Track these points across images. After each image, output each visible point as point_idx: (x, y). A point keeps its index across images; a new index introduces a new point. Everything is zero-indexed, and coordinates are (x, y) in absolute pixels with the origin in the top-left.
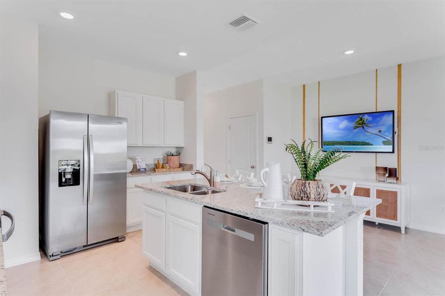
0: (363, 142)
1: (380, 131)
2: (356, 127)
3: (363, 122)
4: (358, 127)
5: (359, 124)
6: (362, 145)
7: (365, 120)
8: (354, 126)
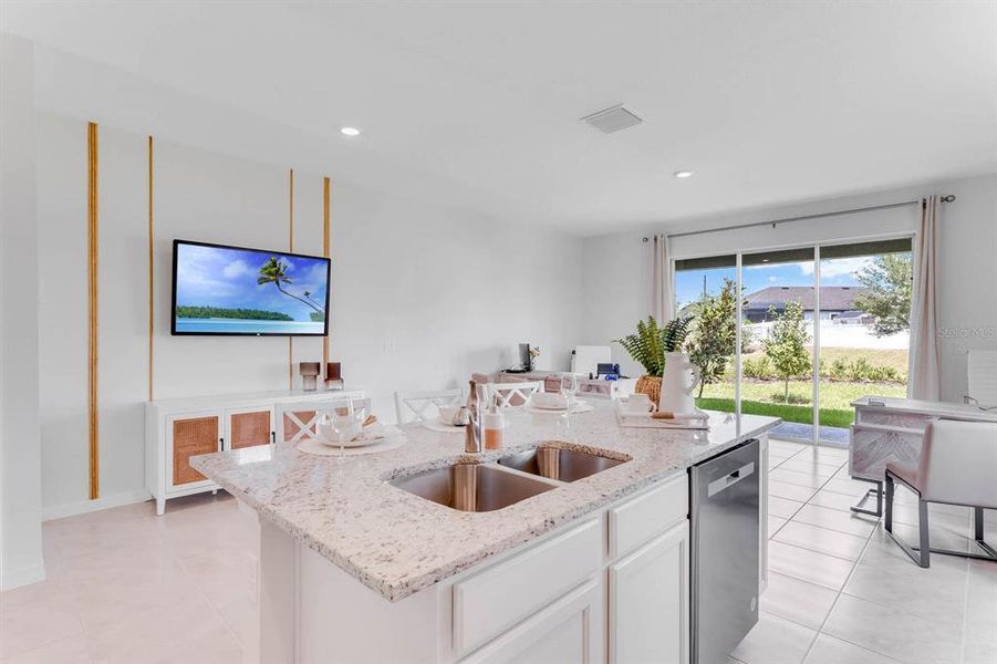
0: (276, 314)
1: (307, 294)
2: (262, 278)
3: (277, 271)
4: (267, 280)
5: (270, 274)
6: (273, 319)
7: (282, 269)
8: (260, 276)
